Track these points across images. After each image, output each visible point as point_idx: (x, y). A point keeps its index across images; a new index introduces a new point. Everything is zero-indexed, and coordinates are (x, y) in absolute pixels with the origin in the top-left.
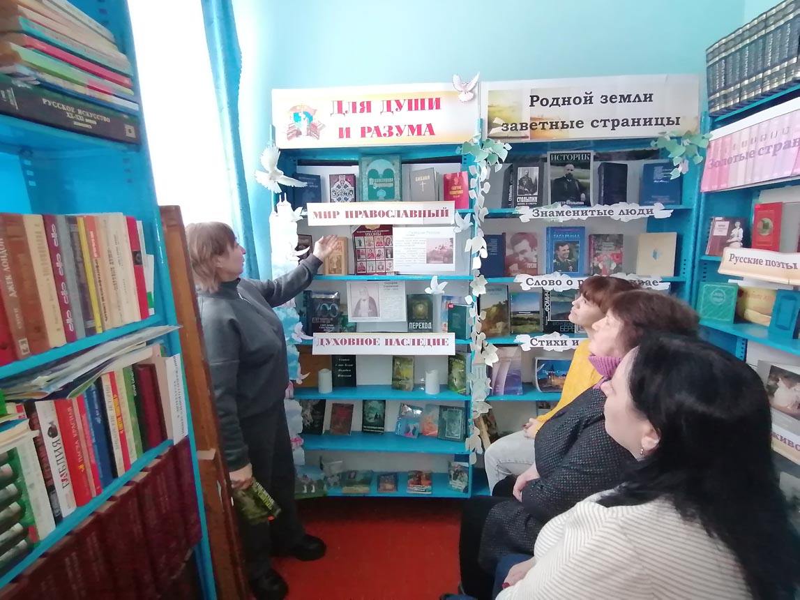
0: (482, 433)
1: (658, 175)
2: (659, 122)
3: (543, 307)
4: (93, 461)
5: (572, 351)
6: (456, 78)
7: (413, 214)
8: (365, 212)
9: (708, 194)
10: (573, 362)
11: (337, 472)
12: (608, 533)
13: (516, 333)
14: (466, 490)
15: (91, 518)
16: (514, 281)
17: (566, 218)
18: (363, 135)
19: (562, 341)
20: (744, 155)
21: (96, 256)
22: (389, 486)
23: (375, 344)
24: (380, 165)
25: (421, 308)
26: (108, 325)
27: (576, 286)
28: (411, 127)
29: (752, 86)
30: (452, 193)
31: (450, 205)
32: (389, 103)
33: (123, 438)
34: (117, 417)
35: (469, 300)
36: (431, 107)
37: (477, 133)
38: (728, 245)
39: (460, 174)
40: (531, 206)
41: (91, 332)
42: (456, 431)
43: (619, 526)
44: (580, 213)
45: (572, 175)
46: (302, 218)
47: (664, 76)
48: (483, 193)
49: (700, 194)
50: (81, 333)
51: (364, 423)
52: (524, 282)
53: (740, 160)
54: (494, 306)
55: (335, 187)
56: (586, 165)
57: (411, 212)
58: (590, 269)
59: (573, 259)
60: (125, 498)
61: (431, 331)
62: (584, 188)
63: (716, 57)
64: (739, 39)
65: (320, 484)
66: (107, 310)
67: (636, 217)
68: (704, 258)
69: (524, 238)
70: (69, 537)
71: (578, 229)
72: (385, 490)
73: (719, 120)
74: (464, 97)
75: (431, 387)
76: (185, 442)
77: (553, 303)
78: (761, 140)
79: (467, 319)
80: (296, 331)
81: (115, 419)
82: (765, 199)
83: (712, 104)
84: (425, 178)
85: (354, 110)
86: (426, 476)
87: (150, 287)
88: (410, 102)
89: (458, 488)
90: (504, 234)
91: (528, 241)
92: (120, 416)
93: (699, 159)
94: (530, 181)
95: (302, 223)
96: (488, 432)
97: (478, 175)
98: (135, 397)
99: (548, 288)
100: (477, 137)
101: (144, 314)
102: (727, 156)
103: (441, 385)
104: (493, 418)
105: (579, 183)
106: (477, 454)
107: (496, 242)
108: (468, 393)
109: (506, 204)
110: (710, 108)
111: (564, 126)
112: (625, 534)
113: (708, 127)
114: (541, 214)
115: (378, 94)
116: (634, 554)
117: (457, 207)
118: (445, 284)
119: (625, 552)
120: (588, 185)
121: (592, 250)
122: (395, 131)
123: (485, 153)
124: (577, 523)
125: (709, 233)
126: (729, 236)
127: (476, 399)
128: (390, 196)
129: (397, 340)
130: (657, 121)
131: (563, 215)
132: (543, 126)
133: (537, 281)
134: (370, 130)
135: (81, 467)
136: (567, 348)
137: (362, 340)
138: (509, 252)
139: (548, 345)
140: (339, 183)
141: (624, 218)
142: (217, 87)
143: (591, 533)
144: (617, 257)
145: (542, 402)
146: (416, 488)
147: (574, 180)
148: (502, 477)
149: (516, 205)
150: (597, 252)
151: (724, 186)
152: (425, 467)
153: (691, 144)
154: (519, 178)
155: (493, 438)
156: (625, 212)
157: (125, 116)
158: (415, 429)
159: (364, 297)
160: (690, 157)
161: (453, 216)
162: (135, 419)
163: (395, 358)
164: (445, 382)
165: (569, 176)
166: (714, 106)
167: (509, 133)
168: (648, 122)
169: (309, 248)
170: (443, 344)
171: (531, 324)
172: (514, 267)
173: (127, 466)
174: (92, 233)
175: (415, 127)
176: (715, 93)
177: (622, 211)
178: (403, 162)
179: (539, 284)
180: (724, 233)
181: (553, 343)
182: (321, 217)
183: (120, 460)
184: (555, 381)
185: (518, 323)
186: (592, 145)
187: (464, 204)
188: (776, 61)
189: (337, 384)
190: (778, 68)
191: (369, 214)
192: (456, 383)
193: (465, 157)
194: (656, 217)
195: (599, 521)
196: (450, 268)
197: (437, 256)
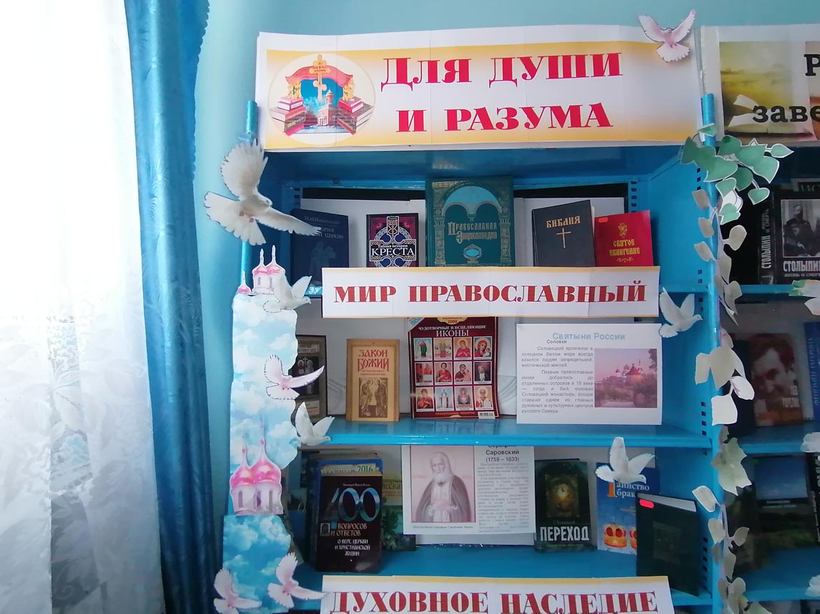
18: (452, 125)
23: (476, 610)
24: (471, 197)
25: (562, 494)
28: (557, 111)
30: (614, 253)
32: (507, 64)
35: (705, 497)
36: (599, 72)
37: (704, 122)
48: (728, 249)
57: (561, 289)
74: (669, 54)
84: (569, 221)
85: (433, 78)
88: (553, 61)
91: (778, 350)
94: (806, 227)
95: (309, 312)
100: (705, 130)
115: (483, 45)
117: (663, 280)
122: (522, 118)
128: (491, 257)
129: (531, 599)
134: (466, 115)
137: (444, 596)
149: (782, 276)
154: (784, 222)
159: (440, 477)
167: (768, 126)
170: (645, 608)
175: (565, 110)
182: (352, 299)
191: (463, 293)
193: (634, 186)
197: (619, 390)
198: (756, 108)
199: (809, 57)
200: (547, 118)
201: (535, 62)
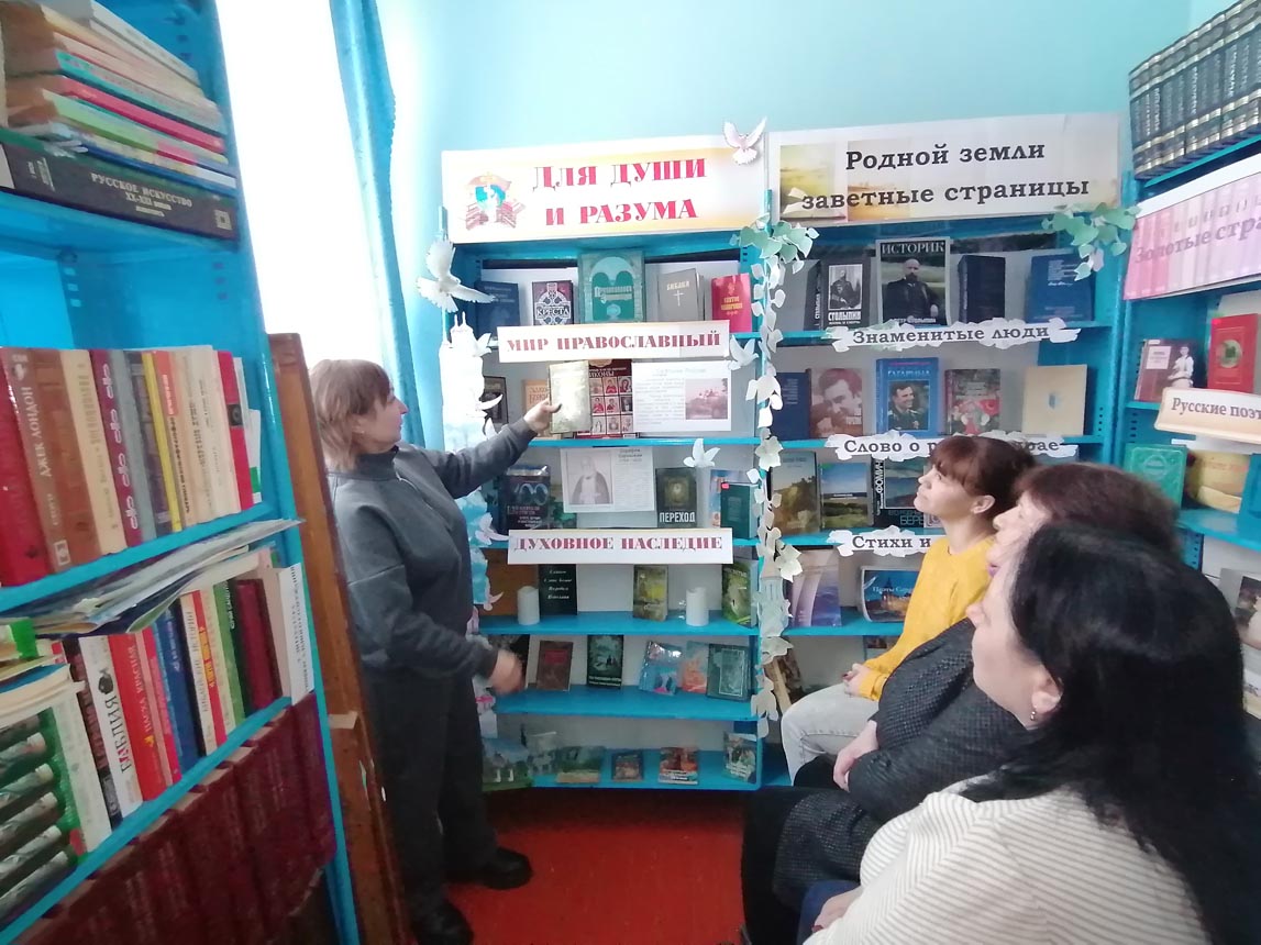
0: (776, 686)
1: (1056, 274)
2: (1055, 189)
3: (873, 486)
4: (168, 731)
5: (920, 556)
6: (729, 128)
7: (664, 341)
8: (588, 339)
9: (1137, 303)
10: (921, 572)
11: (549, 749)
12: (977, 843)
13: (830, 528)
14: (752, 778)
15: (164, 820)
16: (826, 446)
17: (907, 344)
18: (584, 219)
19: (903, 540)
20: (1193, 239)
21: (171, 411)
22: (630, 772)
23: (605, 547)
24: (612, 266)
25: (677, 490)
26: (191, 519)
27: (924, 452)
28: (659, 206)
29: (1205, 129)
30: (724, 308)
31: (722, 327)
32: (624, 169)
33: (214, 694)
34: (205, 662)
35: (753, 476)
36: (690, 174)
37: (763, 212)
38: (1170, 383)
39: (738, 277)
40: (851, 327)
41: (164, 529)
42: (735, 684)
43: (995, 830)
44: (930, 336)
45: (916, 277)
46: (489, 351)
47: (1061, 117)
48: (773, 306)
49: (1123, 303)
50: (149, 532)
51: (591, 671)
52: (841, 446)
53: (1187, 248)
54: (794, 485)
55: (541, 301)
56: (937, 260)
57: (661, 338)
58: (947, 424)
59: (920, 409)
60: (217, 787)
61: (694, 525)
62: (936, 297)
63: (1145, 84)
64: (1181, 56)
65: (521, 767)
66: (189, 496)
67: (1020, 341)
68: (1132, 405)
69: (840, 378)
70: (131, 849)
71: (929, 362)
72: (623, 778)
73: (1150, 186)
74: (742, 157)
75: (696, 614)
76: (310, 701)
77: (889, 480)
78: (1221, 216)
79: (752, 507)
80: (483, 528)
81: (202, 665)
82: (1229, 309)
83: (1138, 160)
84: (682, 285)
85: (570, 182)
86: (689, 756)
87: (254, 459)
88: (657, 166)
89: (740, 774)
90: (808, 371)
91: (847, 380)
92: (208, 661)
93: (1121, 247)
94: (848, 287)
95: (491, 358)
96: (787, 685)
97: (766, 279)
98: (231, 631)
99: (880, 456)
100: (762, 219)
101: (246, 501)
102: (1164, 243)
103: (710, 611)
104: (794, 663)
105: (928, 290)
106: (770, 721)
107: (795, 384)
108: (753, 624)
109: (811, 323)
110: (1137, 165)
111: (902, 199)
112: (1005, 845)
113: (1135, 197)
114: (866, 339)
115: (605, 156)
116: (1018, 876)
117: (732, 330)
118: (716, 450)
119: (1004, 873)
120: (943, 290)
121: (950, 395)
122: (634, 212)
123: (777, 243)
124: (928, 827)
125: (1139, 365)
126: (1171, 369)
127: (768, 633)
128: (627, 314)
129: (641, 540)
130: (1051, 189)
131: (902, 340)
132: (869, 199)
133: (862, 445)
134: (594, 211)
135: (149, 739)
136: (912, 551)
137: (585, 540)
138: (816, 400)
139: (880, 546)
140: (547, 295)
141: (1001, 344)
142: (358, 150)
143: (951, 843)
144: (991, 406)
145: (873, 638)
146: (673, 775)
147: (919, 284)
148: (809, 758)
149: (827, 324)
150: (958, 397)
151: (1161, 290)
152: (687, 741)
153: (1107, 224)
154: (831, 283)
155: (796, 695)
156: (1003, 334)
157: (216, 197)
158: (670, 681)
159: (587, 474)
160: (1106, 243)
161: (727, 344)
162: (232, 665)
163: (638, 569)
164: (717, 606)
165: (912, 278)
166: (1143, 163)
167: (813, 212)
168: (1037, 189)
169: (500, 398)
170: (714, 546)
171: (853, 513)
172: (825, 423)
173: (221, 737)
174: (165, 377)
175: (665, 205)
176: (1143, 142)
177: (997, 332)
178: (646, 261)
179: (865, 450)
180: (1164, 365)
181: (890, 543)
182: (519, 349)
183: (209, 727)
184: (894, 605)
185: (834, 512)
186: (947, 228)
187: (744, 326)
188: (1243, 88)
189: (547, 610)
190: (1245, 100)
191: (594, 343)
192: (735, 607)
193: (745, 251)
194: (1053, 340)
195: (963, 824)
196: (724, 425)
197: (702, 407)
198: (805, 198)
199: (850, 154)
200: (651, 211)
201: (644, 167)
